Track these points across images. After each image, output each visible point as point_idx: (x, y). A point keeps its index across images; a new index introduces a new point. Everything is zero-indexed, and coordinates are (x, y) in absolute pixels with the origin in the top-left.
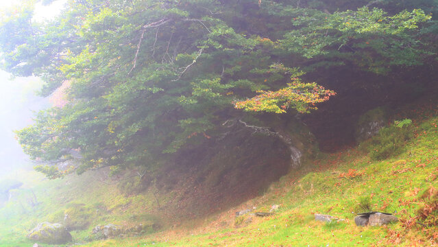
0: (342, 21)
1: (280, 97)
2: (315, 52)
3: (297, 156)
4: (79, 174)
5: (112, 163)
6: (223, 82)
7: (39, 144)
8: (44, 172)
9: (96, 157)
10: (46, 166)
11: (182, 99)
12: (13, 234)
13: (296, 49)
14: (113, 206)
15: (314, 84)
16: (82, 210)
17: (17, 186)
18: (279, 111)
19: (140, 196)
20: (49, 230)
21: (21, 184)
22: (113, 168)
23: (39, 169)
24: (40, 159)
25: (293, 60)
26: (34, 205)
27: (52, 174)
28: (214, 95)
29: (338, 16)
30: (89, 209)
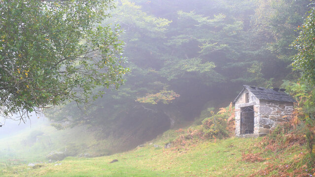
0: (183, 65)
1: (156, 97)
2: (172, 77)
3: (173, 122)
4: (71, 128)
5: (87, 123)
6: (132, 89)
7: (53, 113)
8: (55, 126)
9: (80, 120)
10: (57, 124)
11: (114, 96)
12: (39, 157)
13: (164, 76)
14: (90, 145)
15: (172, 91)
16: (74, 147)
17: (41, 134)
18: (154, 103)
19: (104, 140)
20: (56, 154)
21: (43, 133)
22: (88, 126)
23: (53, 125)
24: (53, 121)
25: (163, 80)
26: (49, 144)
27: (59, 128)
28: (127, 95)
29: (182, 62)
30: (78, 146)
